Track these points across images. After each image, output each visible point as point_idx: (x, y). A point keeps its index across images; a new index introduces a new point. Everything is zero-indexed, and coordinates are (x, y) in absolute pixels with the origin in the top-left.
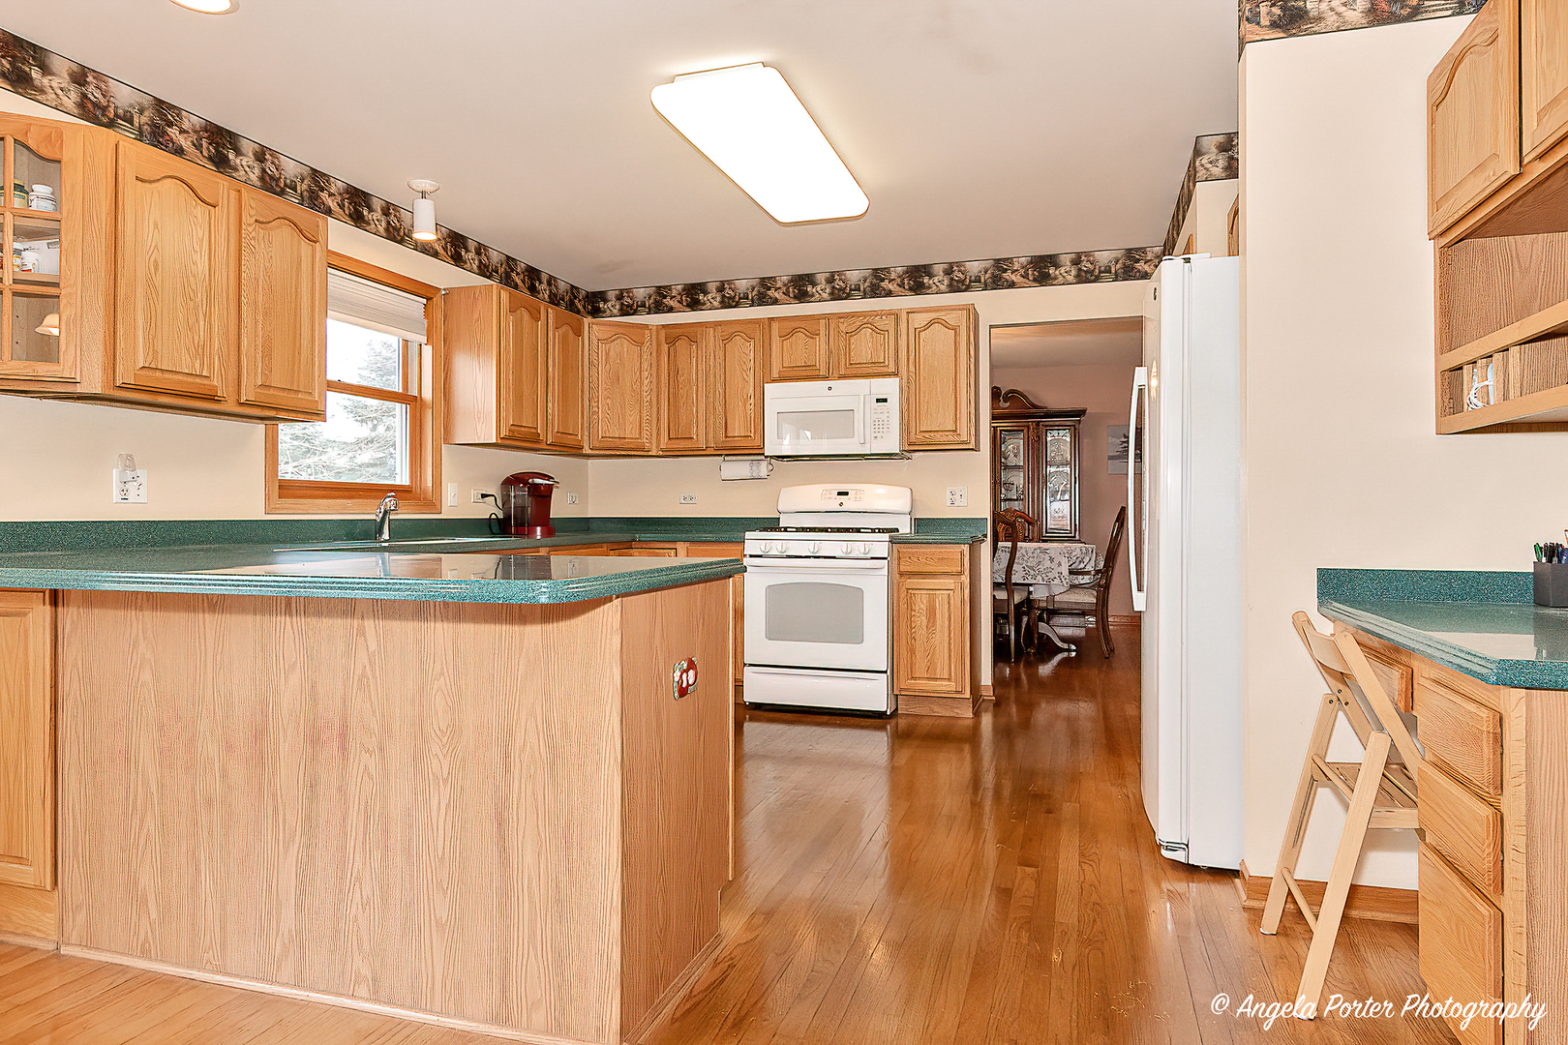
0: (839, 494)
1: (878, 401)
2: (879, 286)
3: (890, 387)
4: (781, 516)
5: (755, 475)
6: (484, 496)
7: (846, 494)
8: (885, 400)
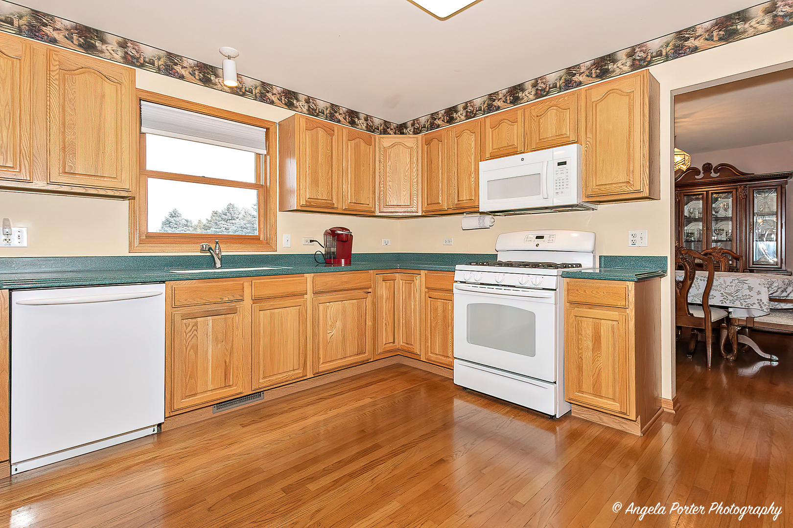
0: (538, 237)
1: (559, 164)
2: (571, 80)
3: (570, 153)
4: (498, 253)
5: (482, 226)
6: (311, 241)
7: (542, 237)
8: (565, 163)
